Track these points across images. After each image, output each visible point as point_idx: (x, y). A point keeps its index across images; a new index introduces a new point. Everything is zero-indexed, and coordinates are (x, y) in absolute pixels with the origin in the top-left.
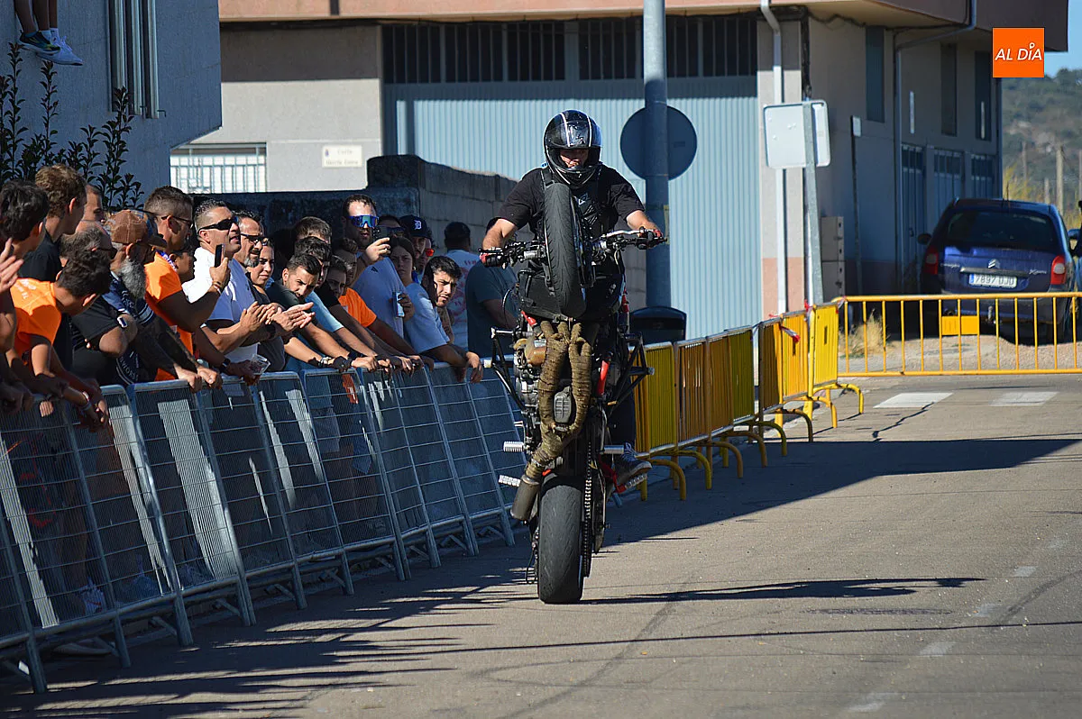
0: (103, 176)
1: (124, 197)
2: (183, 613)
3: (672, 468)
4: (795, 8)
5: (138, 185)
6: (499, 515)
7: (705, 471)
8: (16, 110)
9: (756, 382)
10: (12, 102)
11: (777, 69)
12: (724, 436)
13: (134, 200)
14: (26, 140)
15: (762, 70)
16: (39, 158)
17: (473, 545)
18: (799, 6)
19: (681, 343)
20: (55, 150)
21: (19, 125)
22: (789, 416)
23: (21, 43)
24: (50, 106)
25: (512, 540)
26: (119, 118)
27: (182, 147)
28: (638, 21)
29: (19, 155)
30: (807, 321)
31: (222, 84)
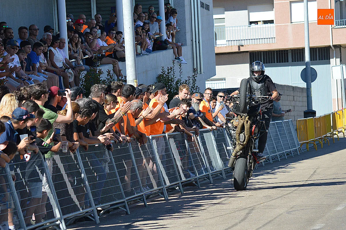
0: (192, 86)
1: (196, 90)
2: (211, 177)
3: (314, 144)
4: (338, 45)
5: (199, 88)
6: (277, 155)
7: (321, 144)
8: (174, 74)
9: (332, 125)
10: (173, 72)
11: (335, 58)
12: (325, 137)
13: (198, 91)
14: (176, 79)
15: (331, 58)
16: (179, 83)
17: (271, 161)
18: (339, 45)
19: (315, 117)
20: (182, 82)
21: (174, 77)
22: (339, 132)
23: (175, 60)
24: (181, 72)
25: (280, 160)
26: (195, 74)
27: (208, 80)
28: (304, 49)
29: (175, 83)
30: (343, 112)
31: (216, 66)
